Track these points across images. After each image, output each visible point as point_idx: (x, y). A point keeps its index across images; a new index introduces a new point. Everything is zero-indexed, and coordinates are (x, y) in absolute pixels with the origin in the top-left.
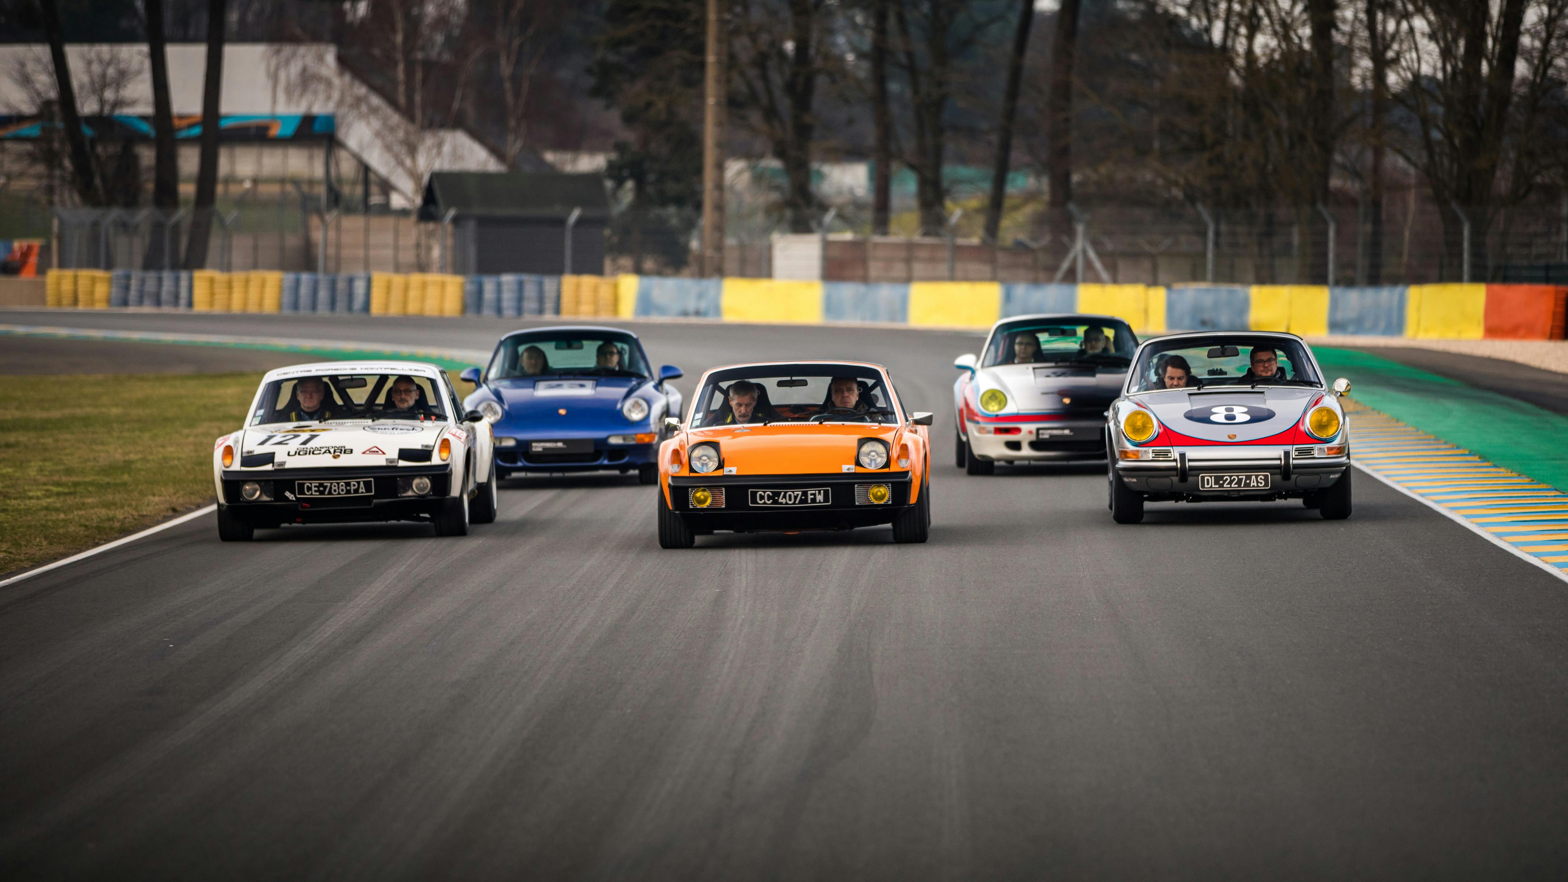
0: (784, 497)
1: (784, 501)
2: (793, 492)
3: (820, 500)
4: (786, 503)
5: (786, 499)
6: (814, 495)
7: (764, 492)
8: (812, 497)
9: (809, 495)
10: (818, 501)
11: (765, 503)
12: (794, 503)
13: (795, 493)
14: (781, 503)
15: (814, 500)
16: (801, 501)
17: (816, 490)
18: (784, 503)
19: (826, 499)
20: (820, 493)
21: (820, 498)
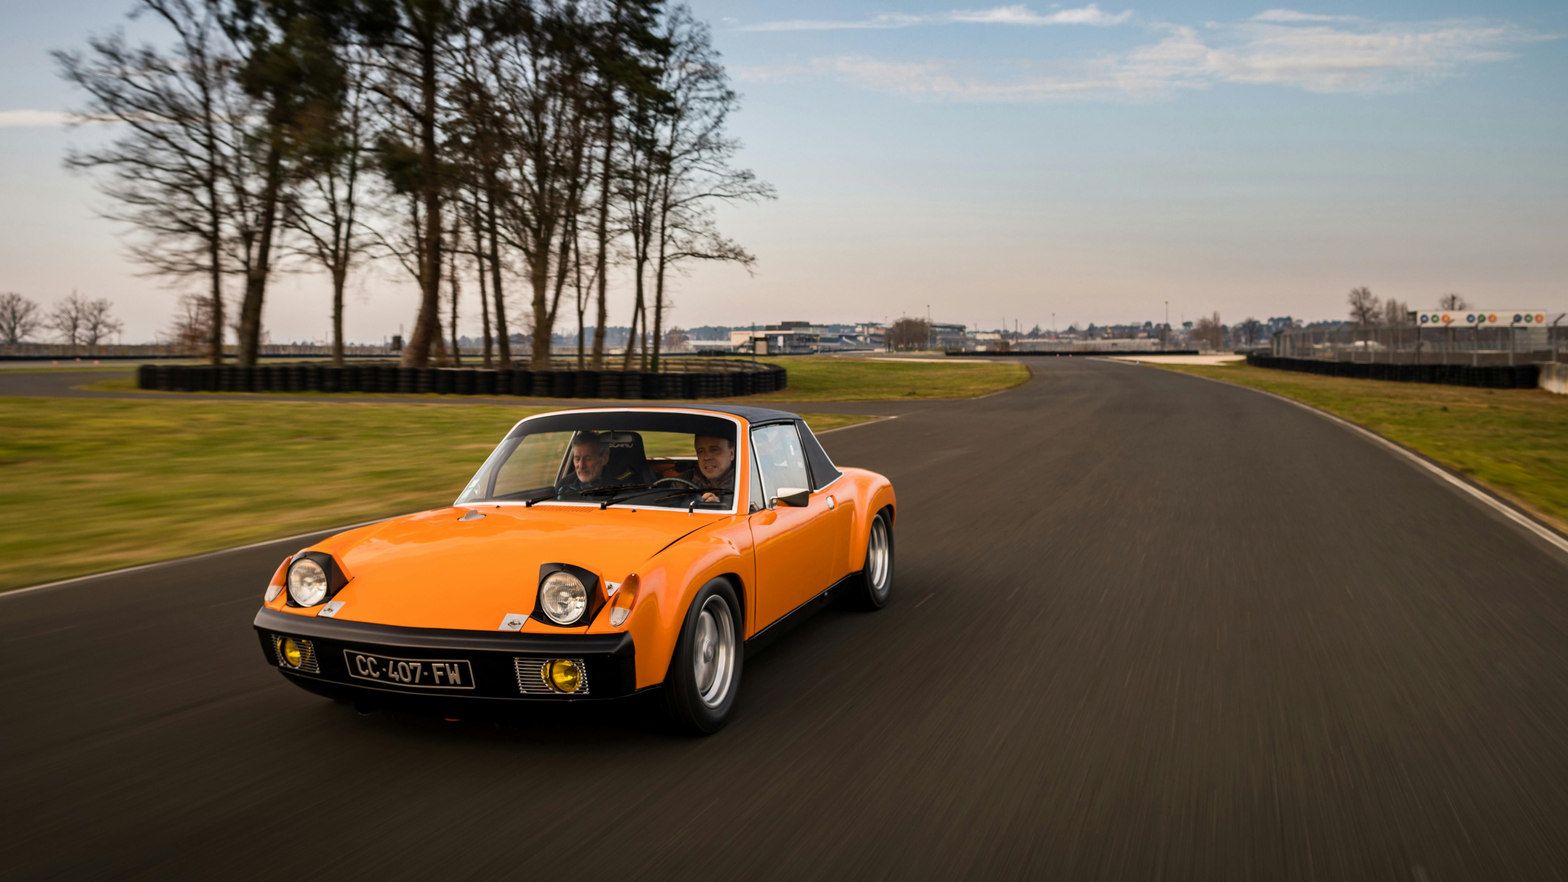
0: (395, 669)
1: (395, 675)
2: (407, 663)
3: (455, 681)
4: (401, 681)
5: (398, 674)
6: (443, 669)
7: (366, 657)
8: (441, 673)
9: (435, 670)
10: (452, 682)
11: (369, 675)
12: (413, 682)
13: (410, 664)
14: (393, 680)
15: (444, 680)
16: (423, 680)
17: (445, 663)
18: (397, 679)
19: (465, 680)
20: (452, 669)
21: (454, 676)
